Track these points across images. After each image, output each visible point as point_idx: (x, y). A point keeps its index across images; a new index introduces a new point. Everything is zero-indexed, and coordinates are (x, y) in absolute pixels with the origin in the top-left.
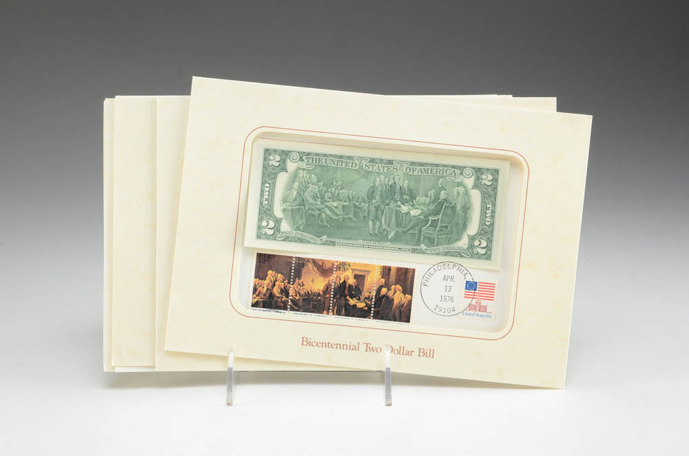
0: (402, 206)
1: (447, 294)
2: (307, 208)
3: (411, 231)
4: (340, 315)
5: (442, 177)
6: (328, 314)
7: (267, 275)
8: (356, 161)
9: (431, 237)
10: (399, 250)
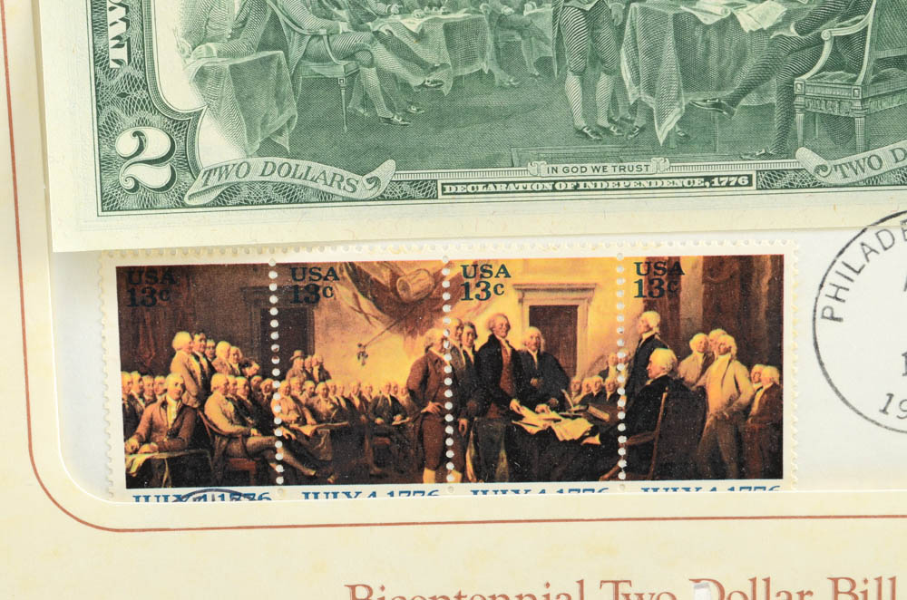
2: (296, 53)
3: (751, 100)
4: (491, 479)
6: (441, 479)
7: (172, 353)
9: (836, 113)
10: (707, 184)
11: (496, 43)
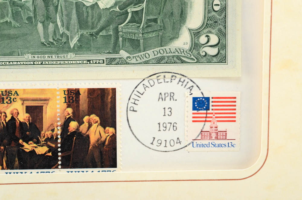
9: (133, 38)
10: (88, 63)
11: (12, 11)
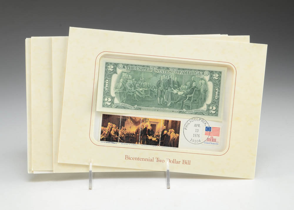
0: (174, 90)
1: (196, 133)
2: (127, 91)
3: (179, 103)
4: (144, 144)
5: (193, 75)
6: (138, 144)
7: (108, 125)
8: (151, 68)
